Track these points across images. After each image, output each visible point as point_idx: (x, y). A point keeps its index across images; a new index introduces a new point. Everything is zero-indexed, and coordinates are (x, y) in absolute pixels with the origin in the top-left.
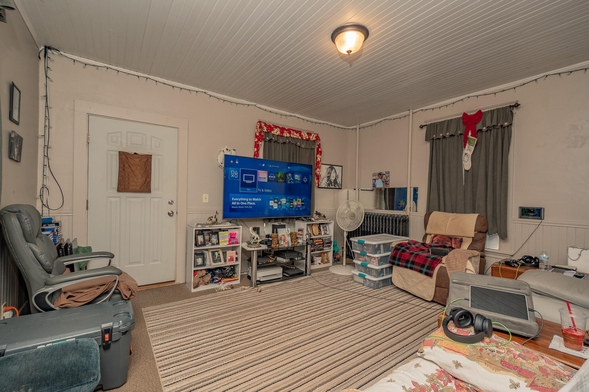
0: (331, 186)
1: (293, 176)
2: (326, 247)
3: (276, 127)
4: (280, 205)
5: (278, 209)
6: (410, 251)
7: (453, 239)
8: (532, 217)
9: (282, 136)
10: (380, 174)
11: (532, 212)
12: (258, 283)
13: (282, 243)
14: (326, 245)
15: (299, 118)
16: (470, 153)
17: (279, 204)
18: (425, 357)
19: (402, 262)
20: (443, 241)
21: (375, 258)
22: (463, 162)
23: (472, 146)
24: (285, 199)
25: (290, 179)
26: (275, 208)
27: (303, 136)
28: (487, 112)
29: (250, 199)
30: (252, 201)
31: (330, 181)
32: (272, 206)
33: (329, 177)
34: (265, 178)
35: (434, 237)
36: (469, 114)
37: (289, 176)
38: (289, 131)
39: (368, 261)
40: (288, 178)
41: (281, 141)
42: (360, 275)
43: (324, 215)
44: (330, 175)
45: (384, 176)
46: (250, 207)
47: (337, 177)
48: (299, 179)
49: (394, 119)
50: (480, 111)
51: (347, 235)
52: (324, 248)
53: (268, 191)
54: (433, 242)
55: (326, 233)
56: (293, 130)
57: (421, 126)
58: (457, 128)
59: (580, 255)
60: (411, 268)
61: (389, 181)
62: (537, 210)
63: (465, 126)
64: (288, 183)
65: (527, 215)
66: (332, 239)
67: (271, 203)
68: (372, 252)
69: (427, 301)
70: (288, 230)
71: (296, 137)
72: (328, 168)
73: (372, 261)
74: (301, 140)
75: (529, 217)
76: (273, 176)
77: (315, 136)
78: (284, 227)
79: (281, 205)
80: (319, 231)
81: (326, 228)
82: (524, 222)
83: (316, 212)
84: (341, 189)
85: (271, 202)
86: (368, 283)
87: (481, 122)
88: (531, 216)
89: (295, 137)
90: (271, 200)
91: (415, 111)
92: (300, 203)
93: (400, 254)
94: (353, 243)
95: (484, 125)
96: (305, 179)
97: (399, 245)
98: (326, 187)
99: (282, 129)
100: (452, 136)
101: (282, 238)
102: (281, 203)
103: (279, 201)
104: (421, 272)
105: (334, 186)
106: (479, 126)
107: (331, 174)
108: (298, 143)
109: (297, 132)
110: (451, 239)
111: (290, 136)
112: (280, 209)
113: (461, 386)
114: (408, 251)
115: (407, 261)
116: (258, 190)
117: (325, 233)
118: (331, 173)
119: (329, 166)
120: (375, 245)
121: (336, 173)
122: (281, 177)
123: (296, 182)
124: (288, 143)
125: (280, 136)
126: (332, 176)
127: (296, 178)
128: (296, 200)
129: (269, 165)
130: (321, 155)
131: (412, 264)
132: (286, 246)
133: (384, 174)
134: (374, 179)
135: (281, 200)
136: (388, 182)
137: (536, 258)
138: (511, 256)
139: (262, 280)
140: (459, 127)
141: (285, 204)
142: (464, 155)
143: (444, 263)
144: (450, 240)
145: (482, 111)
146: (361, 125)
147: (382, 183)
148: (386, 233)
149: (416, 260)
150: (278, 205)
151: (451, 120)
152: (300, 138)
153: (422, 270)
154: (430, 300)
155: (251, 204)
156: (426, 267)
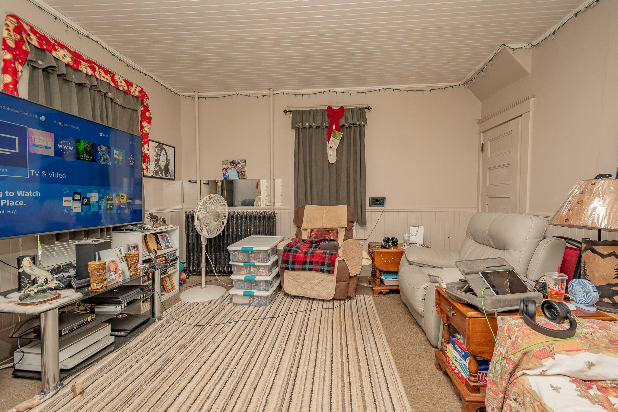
0: (161, 175)
1: (109, 152)
2: (171, 266)
3: (63, 47)
4: (86, 204)
5: (83, 214)
6: (301, 250)
7: (330, 231)
8: (378, 206)
9: (76, 70)
10: (233, 162)
11: (378, 201)
12: (64, 375)
13: (113, 277)
14: (171, 264)
15: (103, 48)
16: (335, 147)
17: (84, 202)
18: (547, 373)
19: (298, 264)
20: (322, 235)
21: (265, 267)
22: (328, 155)
23: (338, 139)
24: (96, 194)
25: (105, 157)
26: (75, 211)
27: (117, 82)
28: (347, 109)
29: (11, 194)
30: (16, 198)
31: (160, 167)
32: (69, 208)
33: (157, 161)
34: (49, 148)
35: (311, 232)
36: (333, 108)
37: (102, 151)
38: (91, 64)
39: (254, 273)
40: (101, 153)
41: (74, 78)
42: (245, 295)
43: (163, 219)
44: (159, 159)
45: (239, 165)
46: (9, 211)
47: (168, 161)
48: (121, 158)
49: (250, 96)
50: (342, 107)
51: (206, 244)
52: (168, 270)
53: (60, 176)
54: (312, 237)
55: (168, 246)
56: (100, 67)
57: (285, 110)
58: (322, 120)
59: (417, 231)
60: (311, 269)
61: (246, 171)
62: (382, 199)
63: (330, 119)
64: (101, 162)
65: (375, 204)
66: (178, 254)
67: (67, 201)
68: (262, 260)
69: (327, 301)
70: (120, 251)
71: (105, 80)
72: (156, 147)
73: (261, 271)
74: (115, 89)
75: (376, 206)
76: (69, 146)
77: (138, 89)
78: (108, 245)
79: (89, 204)
80: (157, 245)
81: (167, 238)
82: (373, 210)
83: (151, 215)
84: (174, 180)
85: (65, 198)
86: (257, 301)
87: (344, 117)
88: (378, 204)
89: (102, 79)
90: (66, 195)
91: (275, 92)
92: (125, 201)
93: (293, 255)
94: (231, 253)
95: (346, 121)
96: (131, 159)
97: (288, 245)
98: (154, 176)
99: (77, 57)
100: (318, 127)
101: (111, 268)
102: (89, 201)
103: (83, 198)
104: (322, 271)
105: (166, 175)
106: (342, 122)
107: (159, 157)
108: (110, 94)
109: (107, 72)
110: (328, 231)
111: (95, 76)
112: (86, 212)
113: (604, 388)
114: (299, 251)
115: (305, 263)
116: (30, 172)
117: (166, 246)
118: (160, 155)
119: (158, 144)
120: (267, 251)
121: (167, 156)
122: (85, 149)
123: (116, 162)
124: (89, 86)
125: (72, 67)
126: (161, 160)
127: (116, 156)
128: (118, 195)
129: (58, 122)
130: (149, 122)
131: (311, 265)
132: (121, 280)
133: (239, 163)
134: (225, 168)
135: (88, 195)
136: (245, 173)
137: (393, 239)
138: (365, 240)
139: (70, 366)
140: (325, 119)
141: (97, 202)
142: (328, 148)
143: (342, 256)
144: (328, 233)
145: (345, 108)
146: (200, 94)
147: (236, 174)
148: (255, 234)
149: (315, 259)
150: (83, 204)
151: (317, 110)
152: (113, 84)
153: (323, 268)
154: (330, 298)
155: (13, 203)
156: (326, 264)
